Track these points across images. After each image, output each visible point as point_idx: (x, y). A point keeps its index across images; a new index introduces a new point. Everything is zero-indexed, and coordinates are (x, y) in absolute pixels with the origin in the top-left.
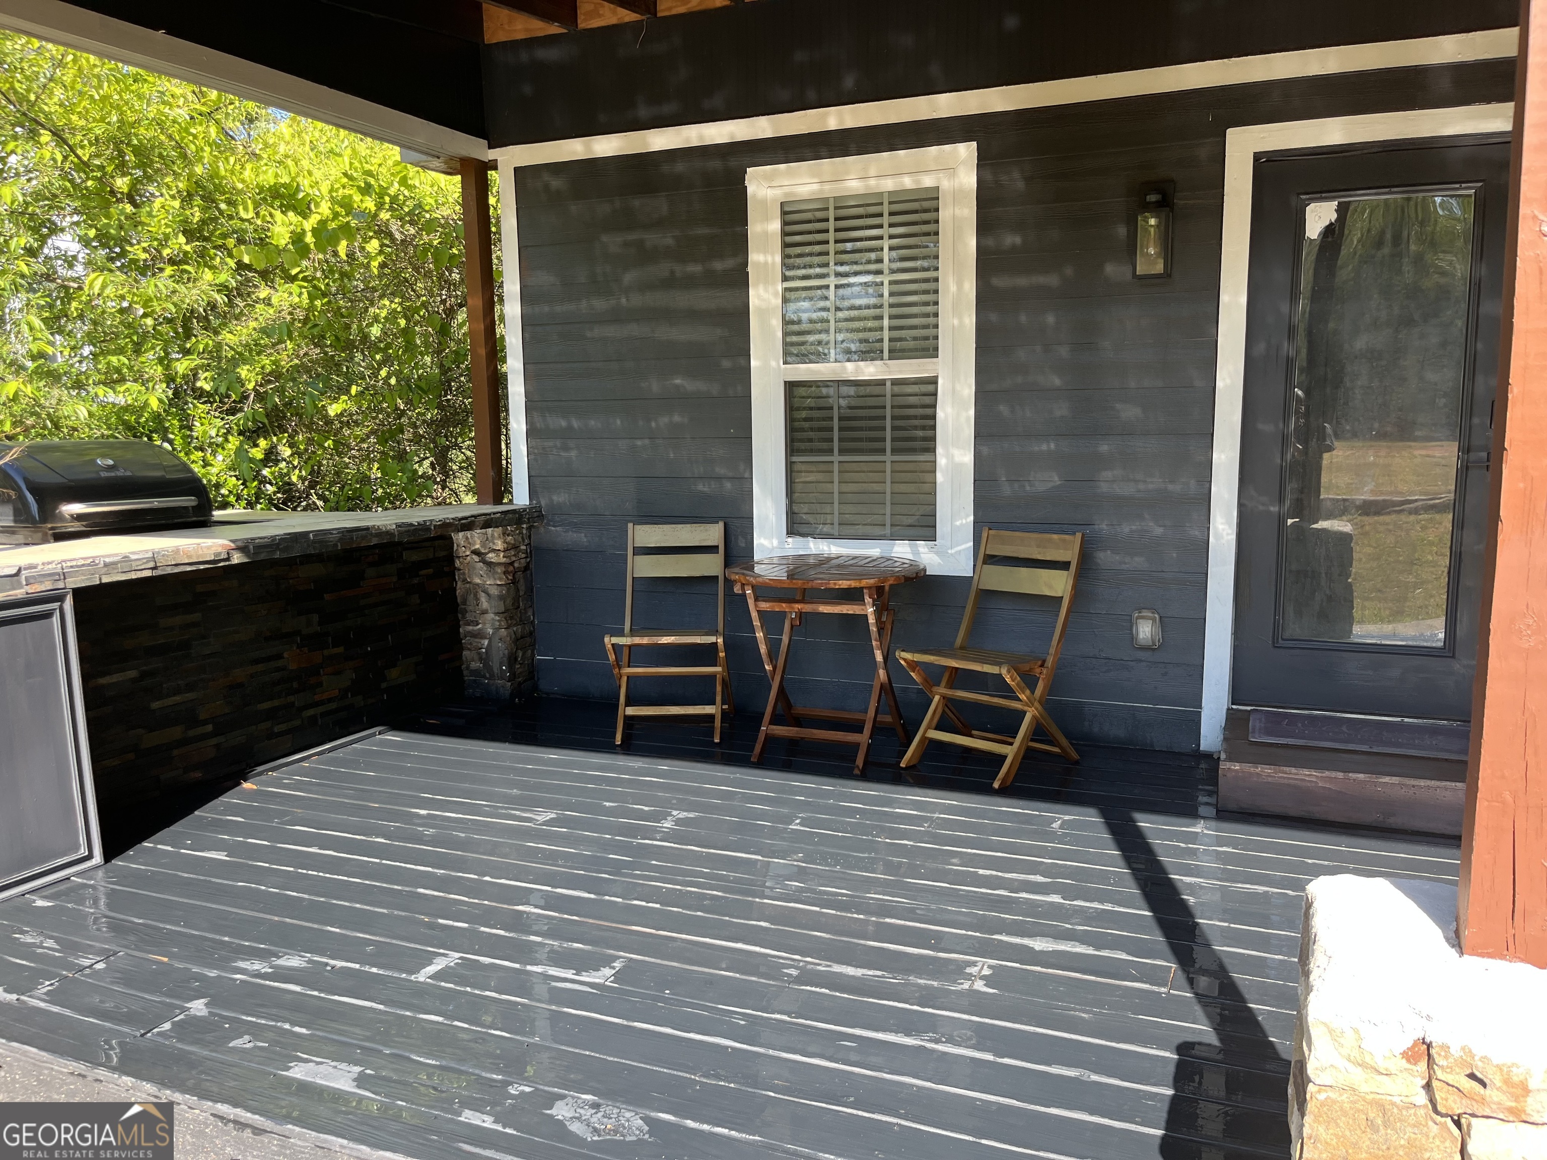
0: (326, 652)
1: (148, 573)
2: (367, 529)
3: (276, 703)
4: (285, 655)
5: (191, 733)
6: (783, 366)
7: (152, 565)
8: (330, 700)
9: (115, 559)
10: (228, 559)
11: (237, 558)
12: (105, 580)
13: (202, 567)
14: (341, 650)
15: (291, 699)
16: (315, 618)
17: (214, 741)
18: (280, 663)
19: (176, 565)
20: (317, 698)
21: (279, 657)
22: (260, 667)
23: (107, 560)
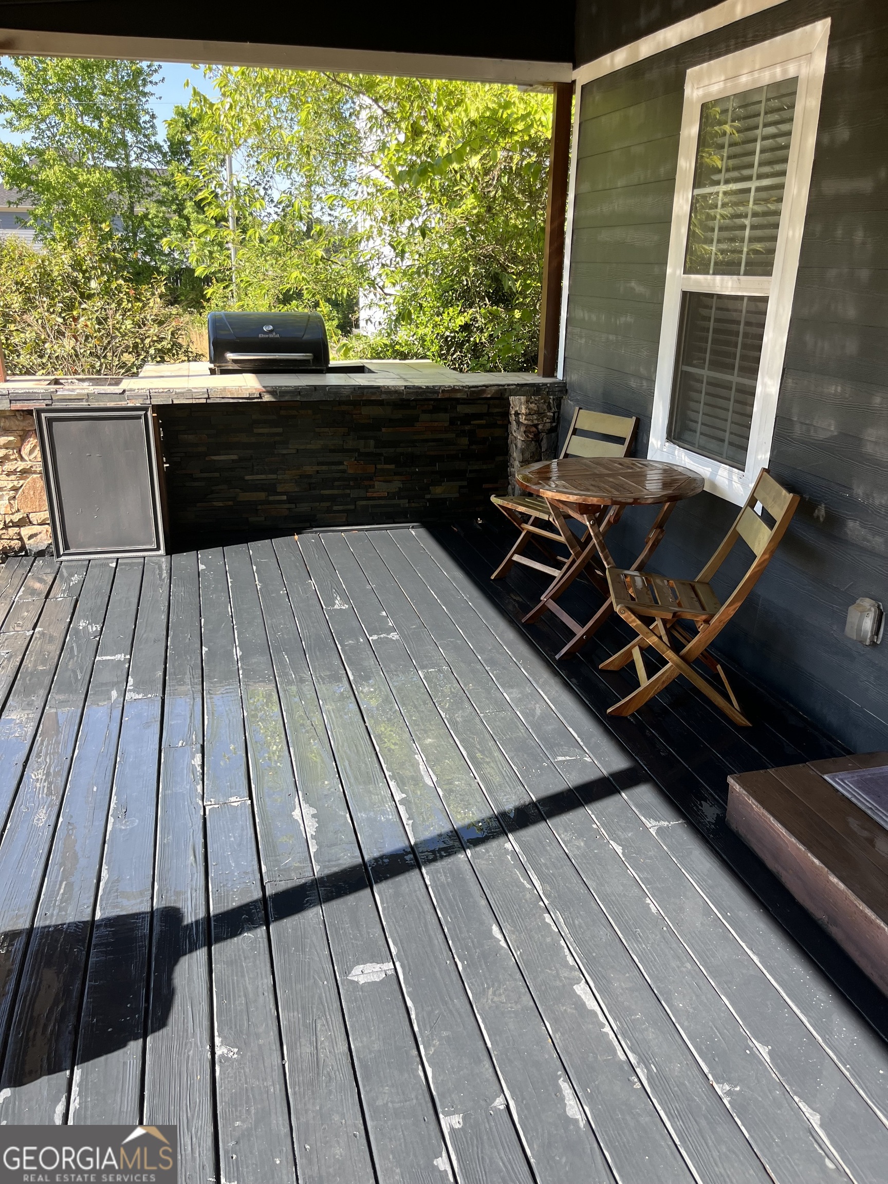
0: (379, 466)
1: (204, 401)
2: (378, 387)
3: (336, 492)
4: (345, 463)
5: (271, 498)
6: (682, 275)
7: (206, 396)
8: (380, 498)
9: (182, 391)
10: (261, 397)
11: (267, 398)
12: (175, 402)
13: (241, 401)
14: (393, 466)
15: (348, 491)
16: (372, 442)
17: (287, 506)
18: (341, 467)
19: (223, 398)
20: (369, 495)
21: (341, 463)
22: (324, 468)
23: (177, 391)
